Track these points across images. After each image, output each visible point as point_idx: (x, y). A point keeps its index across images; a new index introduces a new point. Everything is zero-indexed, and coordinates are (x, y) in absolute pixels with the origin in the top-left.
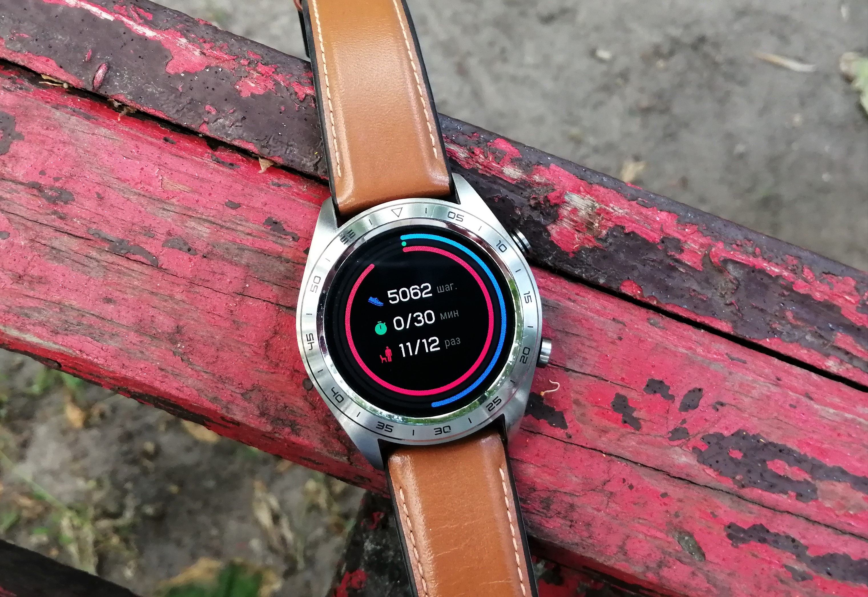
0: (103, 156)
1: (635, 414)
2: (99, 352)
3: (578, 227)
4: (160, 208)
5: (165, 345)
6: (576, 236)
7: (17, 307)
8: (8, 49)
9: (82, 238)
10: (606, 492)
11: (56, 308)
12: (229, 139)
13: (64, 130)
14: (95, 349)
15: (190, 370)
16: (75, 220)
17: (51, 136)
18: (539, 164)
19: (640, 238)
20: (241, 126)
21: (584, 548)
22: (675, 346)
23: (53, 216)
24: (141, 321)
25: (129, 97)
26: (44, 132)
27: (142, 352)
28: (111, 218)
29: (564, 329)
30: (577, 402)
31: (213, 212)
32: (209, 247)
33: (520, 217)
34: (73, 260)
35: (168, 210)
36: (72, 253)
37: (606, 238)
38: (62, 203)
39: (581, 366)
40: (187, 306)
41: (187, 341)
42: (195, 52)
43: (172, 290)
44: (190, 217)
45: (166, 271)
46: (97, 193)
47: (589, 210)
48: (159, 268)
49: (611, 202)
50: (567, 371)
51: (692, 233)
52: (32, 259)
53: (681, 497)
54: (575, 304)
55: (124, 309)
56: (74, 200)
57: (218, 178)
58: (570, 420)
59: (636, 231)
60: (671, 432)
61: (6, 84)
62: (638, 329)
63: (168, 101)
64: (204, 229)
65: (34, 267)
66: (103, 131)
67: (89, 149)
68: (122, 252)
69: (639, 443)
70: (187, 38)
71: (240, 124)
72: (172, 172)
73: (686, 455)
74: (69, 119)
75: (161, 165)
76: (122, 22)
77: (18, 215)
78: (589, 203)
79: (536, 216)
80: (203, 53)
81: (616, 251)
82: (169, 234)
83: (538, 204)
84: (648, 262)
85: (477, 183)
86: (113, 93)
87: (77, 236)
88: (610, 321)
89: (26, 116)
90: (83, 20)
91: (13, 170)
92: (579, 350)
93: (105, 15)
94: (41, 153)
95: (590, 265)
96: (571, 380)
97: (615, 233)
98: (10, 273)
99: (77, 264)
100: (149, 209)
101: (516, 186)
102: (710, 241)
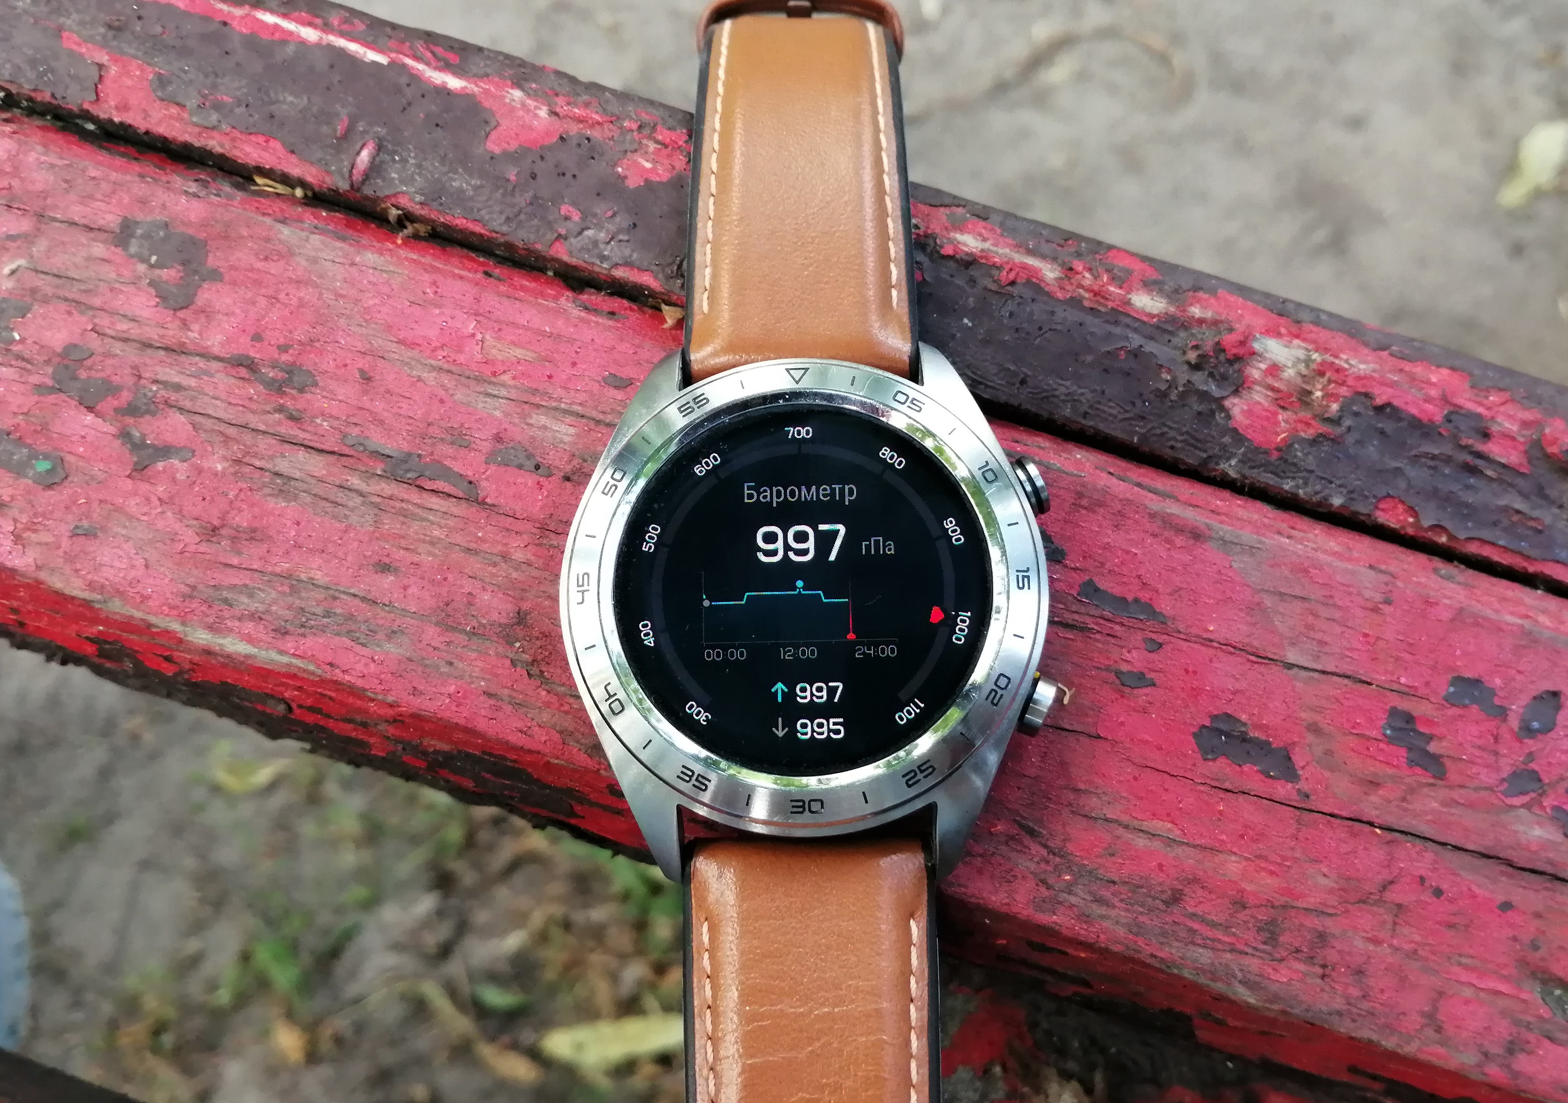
0: (371, 302)
1: (1433, 747)
2: (366, 665)
3: (1282, 400)
4: (480, 393)
5: (494, 648)
6: (1280, 417)
7: (208, 586)
8: (196, 125)
9: (332, 453)
10: (1387, 905)
11: (282, 585)
12: (605, 265)
13: (298, 259)
14: (359, 661)
15: (544, 693)
16: (318, 421)
17: (272, 271)
18: (1196, 289)
19: (1403, 416)
20: (628, 241)
21: (1354, 1021)
22: (1497, 611)
23: (277, 415)
24: (447, 605)
25: (418, 198)
26: (260, 265)
27: (451, 664)
28: (385, 414)
29: (1274, 587)
30: (1314, 729)
31: (581, 397)
32: (575, 462)
33: (1172, 384)
34: (315, 495)
35: (495, 396)
36: (313, 481)
37: (1340, 418)
38: (294, 392)
39: (1317, 658)
40: (536, 573)
41: (537, 638)
42: (538, 112)
43: (506, 544)
44: (538, 406)
45: (496, 509)
46: (361, 371)
47: (1302, 367)
48: (482, 503)
49: (1341, 351)
50: (1289, 669)
51: (1504, 403)
52: (237, 496)
53: (1540, 908)
54: (1293, 542)
55: (415, 583)
56: (316, 385)
57: (588, 334)
58: (1302, 764)
59: (1396, 403)
60: (1503, 780)
61: (189, 187)
62: (1419, 583)
63: (490, 203)
64: (564, 428)
65: (240, 510)
66: (370, 257)
67: (344, 292)
68: (409, 475)
69: (1445, 804)
70: (523, 89)
71: (626, 238)
72: (500, 327)
73: (1539, 824)
74: (307, 240)
75: (481, 315)
76: (404, 66)
77: (209, 416)
78: (1301, 354)
79: (1199, 380)
80: (553, 113)
81: (1359, 442)
82: (498, 439)
83: (1203, 357)
84: (1423, 460)
85: (1081, 324)
86: (387, 192)
87: (321, 451)
88: (1363, 570)
89: (226, 238)
90: (332, 66)
91: (201, 334)
92: (1309, 627)
93: (372, 56)
94: (254, 303)
95: (1312, 472)
96: (1299, 685)
97: (1355, 408)
98: (195, 522)
99: (324, 503)
100: (458, 396)
101: (1158, 327)
102: (1539, 416)
